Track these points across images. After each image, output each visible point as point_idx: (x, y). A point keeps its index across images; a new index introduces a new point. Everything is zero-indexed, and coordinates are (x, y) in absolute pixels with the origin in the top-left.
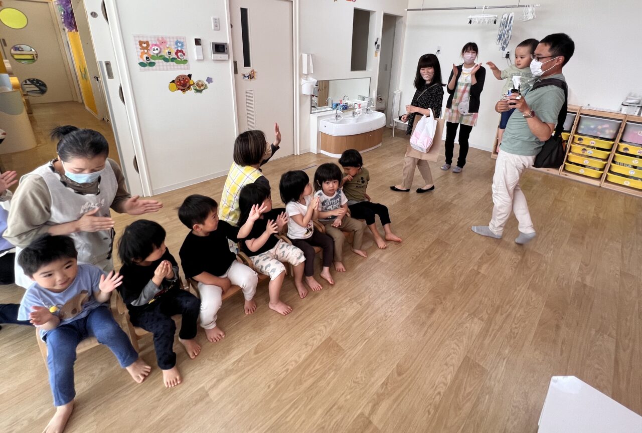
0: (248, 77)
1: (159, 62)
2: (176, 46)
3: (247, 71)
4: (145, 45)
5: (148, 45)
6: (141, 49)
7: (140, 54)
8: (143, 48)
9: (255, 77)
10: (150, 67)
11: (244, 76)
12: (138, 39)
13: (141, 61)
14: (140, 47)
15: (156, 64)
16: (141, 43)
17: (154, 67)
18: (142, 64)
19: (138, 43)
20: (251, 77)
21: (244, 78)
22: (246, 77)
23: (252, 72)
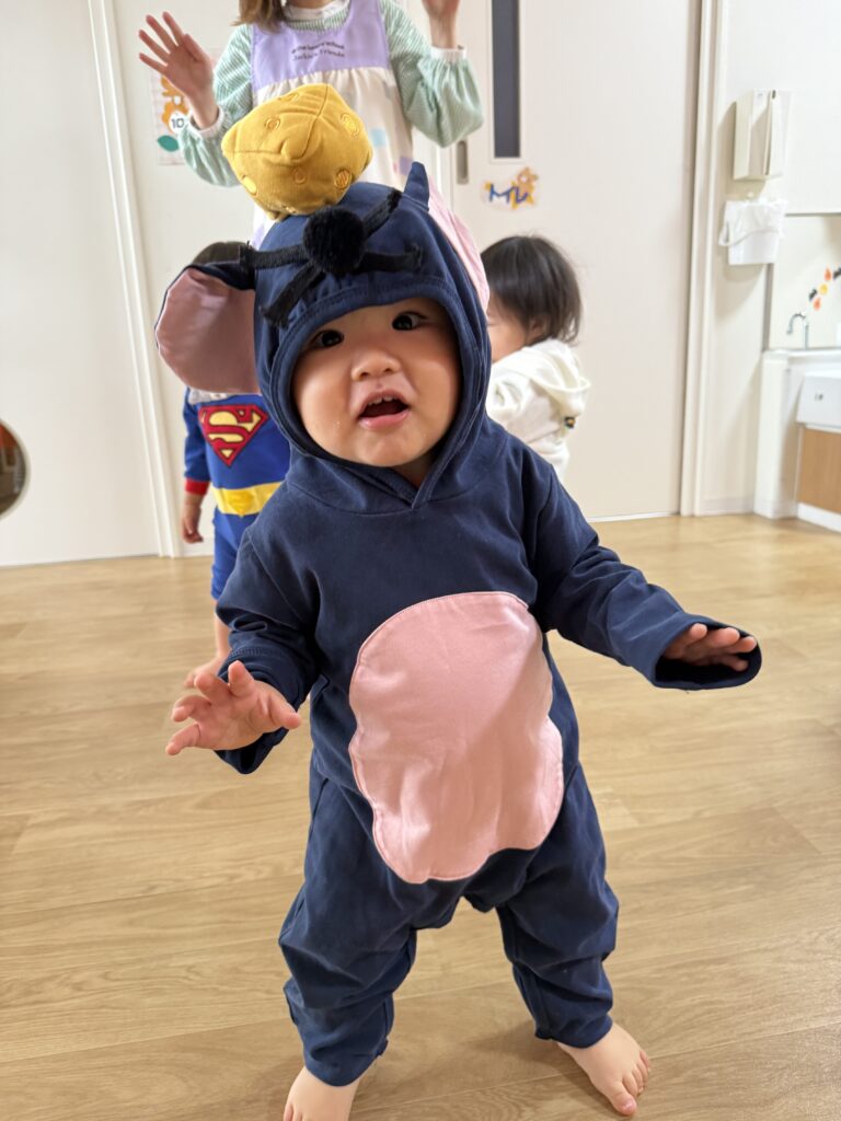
0: (507, 194)
3: (506, 172)
6: (164, 94)
9: (534, 194)
11: (493, 192)
14: (160, 87)
20: (517, 194)
21: (491, 199)
22: (498, 195)
23: (524, 179)
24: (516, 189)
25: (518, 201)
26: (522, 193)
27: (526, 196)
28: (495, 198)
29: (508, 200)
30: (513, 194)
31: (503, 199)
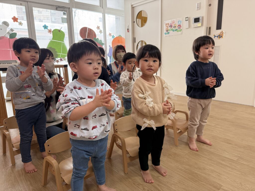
1: (171, 32)
2: (178, 23)
3: (218, 32)
7: (165, 29)
9: (224, 36)
17: (169, 34)
20: (220, 36)
21: (214, 37)
22: (216, 37)
23: (221, 33)
24: (220, 35)
25: (220, 38)
26: (221, 36)
27: (222, 36)
29: (218, 38)
30: (219, 36)
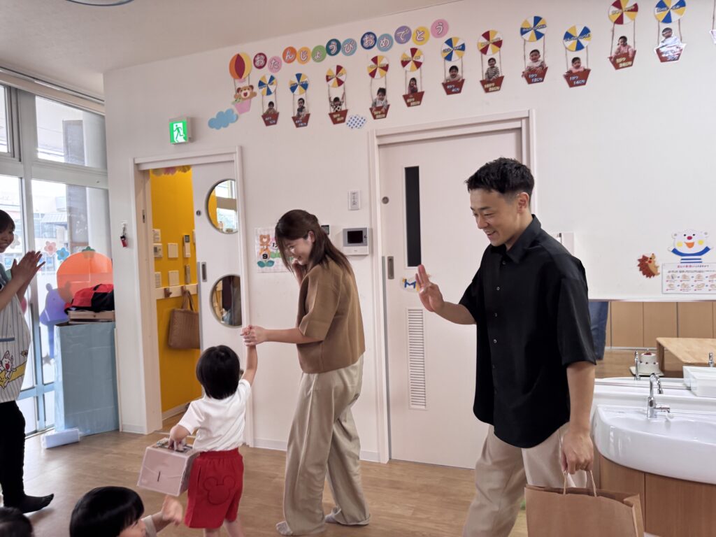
0: (414, 284)
4: (265, 240)
5: (269, 240)
6: (261, 245)
7: (259, 251)
8: (262, 244)
10: (268, 268)
11: (406, 283)
12: (259, 234)
13: (260, 260)
14: (259, 242)
15: (275, 263)
16: (262, 237)
17: (272, 268)
18: (261, 264)
19: (259, 238)
21: (405, 286)
22: (409, 285)
28: (407, 286)
29: (415, 287)
31: (412, 286)
